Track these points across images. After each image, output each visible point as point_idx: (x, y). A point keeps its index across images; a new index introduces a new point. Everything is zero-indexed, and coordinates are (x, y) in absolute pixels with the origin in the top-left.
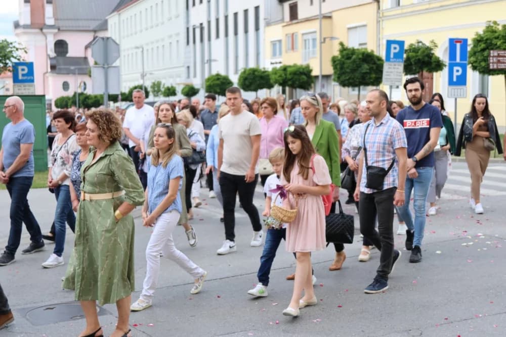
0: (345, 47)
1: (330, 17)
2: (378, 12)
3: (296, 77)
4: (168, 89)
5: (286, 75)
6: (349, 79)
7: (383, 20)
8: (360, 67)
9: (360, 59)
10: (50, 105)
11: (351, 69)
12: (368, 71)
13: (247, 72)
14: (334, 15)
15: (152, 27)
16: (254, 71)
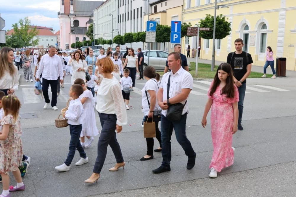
0: (159, 24)
1: (166, 12)
2: (182, 10)
3: (143, 37)
4: (104, 41)
5: (139, 36)
6: (159, 39)
7: (184, 14)
8: (163, 33)
9: (164, 30)
10: (68, 46)
11: (160, 35)
12: (167, 35)
13: (126, 35)
14: (167, 11)
15: (106, 16)
16: (129, 34)
